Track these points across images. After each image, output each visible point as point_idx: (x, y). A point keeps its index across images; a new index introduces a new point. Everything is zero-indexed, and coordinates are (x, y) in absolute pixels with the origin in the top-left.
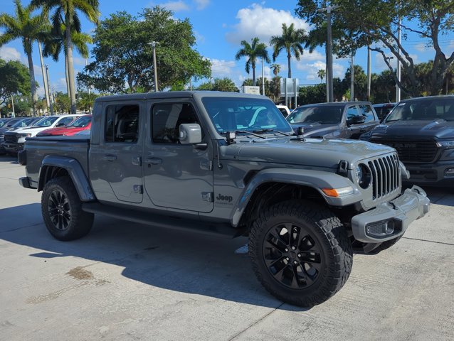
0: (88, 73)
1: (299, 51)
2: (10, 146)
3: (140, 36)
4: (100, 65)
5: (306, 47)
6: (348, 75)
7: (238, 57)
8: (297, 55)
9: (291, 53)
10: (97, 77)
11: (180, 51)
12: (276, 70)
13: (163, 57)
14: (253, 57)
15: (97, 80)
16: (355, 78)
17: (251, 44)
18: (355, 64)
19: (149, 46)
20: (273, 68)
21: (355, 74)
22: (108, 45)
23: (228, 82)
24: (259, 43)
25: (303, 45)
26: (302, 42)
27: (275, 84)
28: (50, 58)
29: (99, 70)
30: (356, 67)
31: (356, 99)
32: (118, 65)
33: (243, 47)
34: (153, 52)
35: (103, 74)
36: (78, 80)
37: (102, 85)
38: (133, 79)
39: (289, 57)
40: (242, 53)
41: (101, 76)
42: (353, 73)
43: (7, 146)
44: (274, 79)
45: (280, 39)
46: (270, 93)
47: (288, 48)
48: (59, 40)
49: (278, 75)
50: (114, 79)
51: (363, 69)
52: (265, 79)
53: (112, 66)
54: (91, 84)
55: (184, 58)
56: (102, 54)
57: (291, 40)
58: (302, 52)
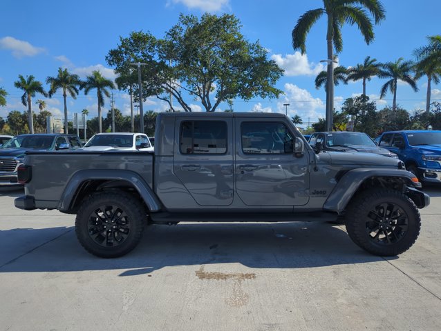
5: (80, 89)
6: (109, 115)
8: (73, 95)
9: (67, 93)
12: (41, 105)
14: (28, 92)
16: (115, 118)
17: (26, 79)
18: (115, 107)
20: (39, 104)
24: (35, 80)
25: (78, 87)
26: (76, 85)
27: (43, 117)
30: (116, 110)
33: (19, 80)
39: (65, 95)
42: (114, 114)
44: (41, 113)
45: (56, 80)
46: (38, 125)
47: (64, 88)
49: (44, 110)
52: (33, 112)
57: (67, 82)
58: (78, 93)
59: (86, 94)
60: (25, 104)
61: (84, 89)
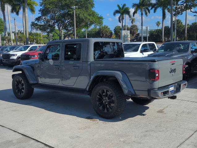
0: (36, 22)
1: (147, 11)
2: (6, 61)
3: (66, 3)
4: (43, 18)
5: (151, 9)
7: (114, 14)
8: (146, 14)
9: (143, 12)
10: (41, 24)
11: (87, 11)
12: (133, 21)
13: (79, 14)
14: (122, 14)
15: (40, 26)
16: (177, 26)
19: (72, 8)
20: (131, 20)
21: (177, 24)
22: (49, 8)
23: (107, 28)
24: (126, 6)
25: (150, 8)
26: (149, 6)
27: (132, 29)
28: (15, 13)
29: (42, 20)
30: (178, 20)
31: (177, 38)
32: (52, 18)
33: (117, 9)
34: (74, 12)
35: (44, 23)
36: (31, 26)
37: (43, 28)
38: (61, 26)
39: (142, 14)
40: (117, 12)
41: (43, 24)
42: (176, 23)
43: (4, 61)
44: (132, 26)
45: (138, 5)
47: (142, 10)
48: (20, 4)
49: (134, 24)
50: (49, 26)
51: (182, 22)
52: (127, 26)
53: (49, 18)
54: (38, 28)
55: (90, 15)
56: (44, 12)
57: (144, 6)
58: (149, 12)
59: (155, 12)
60: (120, 22)
61: (153, 9)
